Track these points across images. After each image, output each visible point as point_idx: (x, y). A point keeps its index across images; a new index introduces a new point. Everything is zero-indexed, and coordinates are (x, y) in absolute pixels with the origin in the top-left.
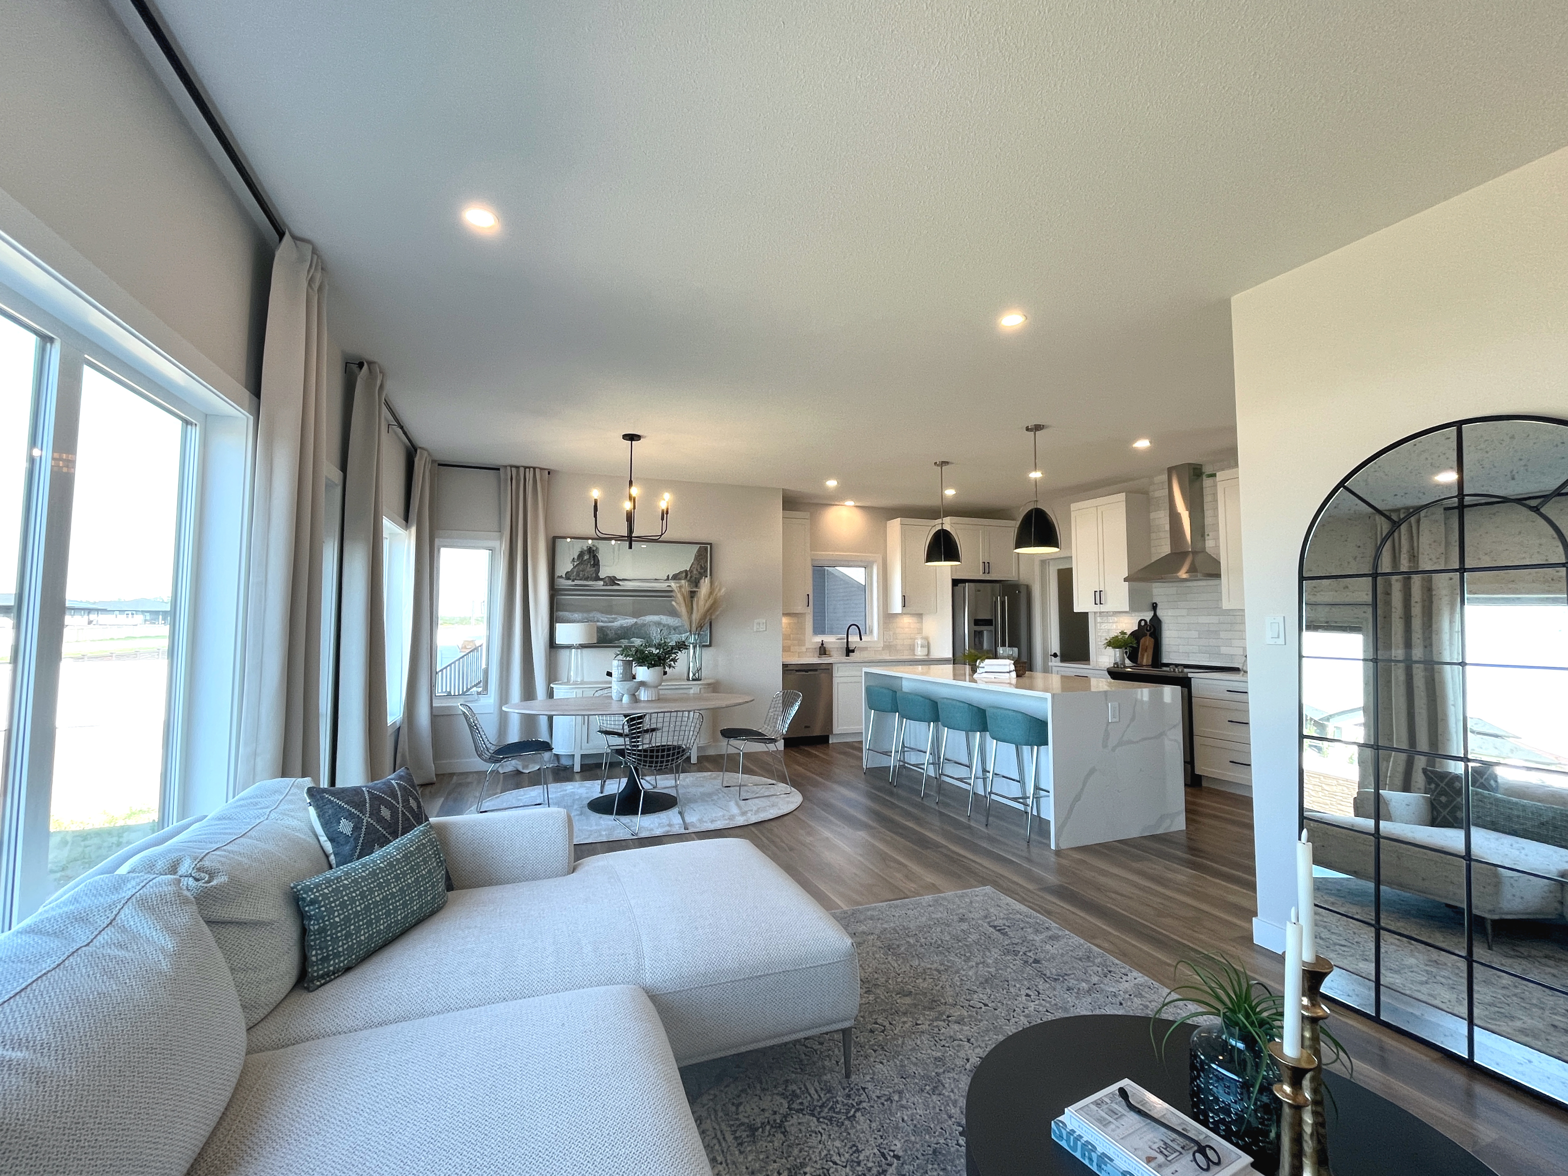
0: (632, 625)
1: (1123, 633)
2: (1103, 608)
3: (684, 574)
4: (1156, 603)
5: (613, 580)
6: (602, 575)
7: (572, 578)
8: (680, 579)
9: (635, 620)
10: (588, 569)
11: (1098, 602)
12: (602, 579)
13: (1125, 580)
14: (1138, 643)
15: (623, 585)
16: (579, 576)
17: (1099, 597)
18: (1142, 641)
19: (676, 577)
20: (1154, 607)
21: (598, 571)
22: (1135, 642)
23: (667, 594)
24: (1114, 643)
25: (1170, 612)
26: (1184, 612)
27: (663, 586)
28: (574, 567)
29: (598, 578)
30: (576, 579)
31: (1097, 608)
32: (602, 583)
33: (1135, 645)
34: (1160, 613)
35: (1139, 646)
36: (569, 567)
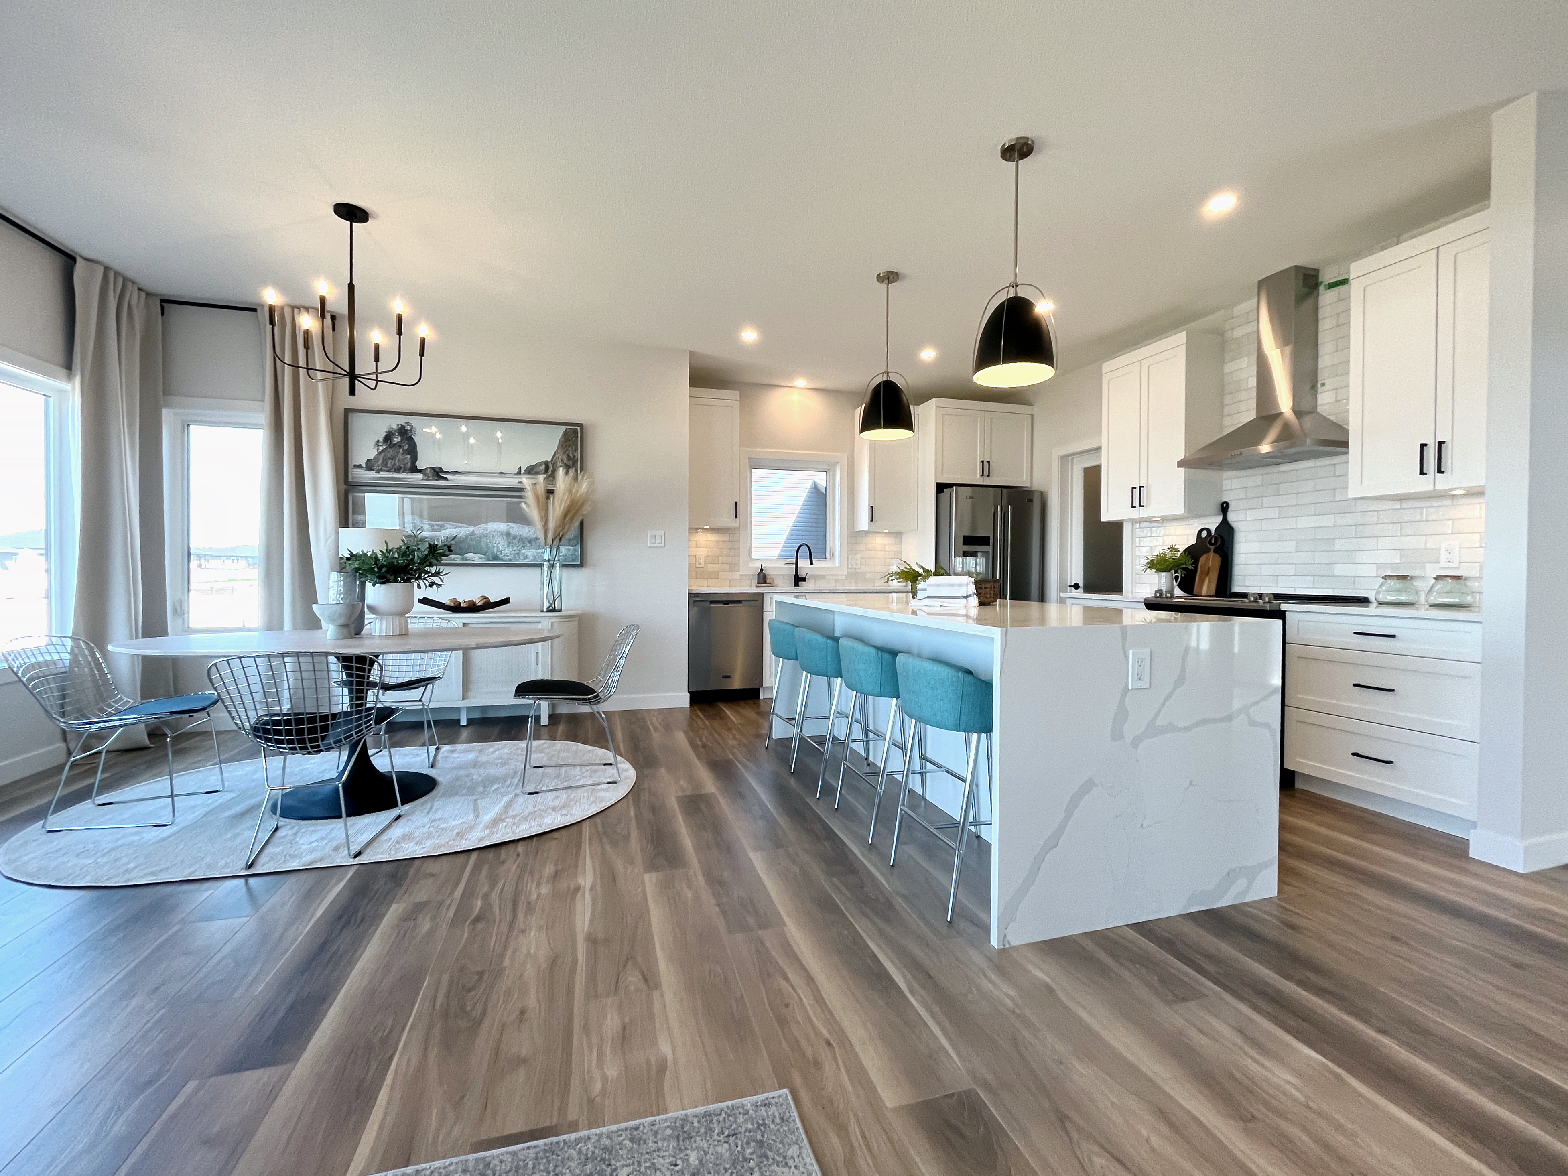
0: (467, 536)
1: (1173, 549)
2: (1143, 513)
3: (544, 467)
4: (1226, 503)
5: (437, 473)
6: (420, 465)
7: (376, 468)
8: (537, 473)
9: (471, 529)
10: (400, 456)
11: (1136, 503)
12: (420, 471)
13: (1180, 464)
14: (1196, 563)
15: (452, 480)
16: (386, 465)
17: (1137, 496)
18: (1202, 560)
19: (531, 471)
20: (1224, 508)
21: (414, 459)
22: (1191, 562)
23: (517, 492)
24: (1159, 564)
25: (1250, 515)
26: (1273, 513)
27: (513, 482)
28: (380, 453)
29: (414, 470)
30: (381, 470)
31: (1135, 514)
32: (421, 476)
33: (1190, 567)
34: (1231, 517)
35: (1196, 568)
36: (372, 453)
